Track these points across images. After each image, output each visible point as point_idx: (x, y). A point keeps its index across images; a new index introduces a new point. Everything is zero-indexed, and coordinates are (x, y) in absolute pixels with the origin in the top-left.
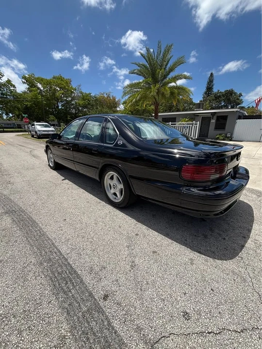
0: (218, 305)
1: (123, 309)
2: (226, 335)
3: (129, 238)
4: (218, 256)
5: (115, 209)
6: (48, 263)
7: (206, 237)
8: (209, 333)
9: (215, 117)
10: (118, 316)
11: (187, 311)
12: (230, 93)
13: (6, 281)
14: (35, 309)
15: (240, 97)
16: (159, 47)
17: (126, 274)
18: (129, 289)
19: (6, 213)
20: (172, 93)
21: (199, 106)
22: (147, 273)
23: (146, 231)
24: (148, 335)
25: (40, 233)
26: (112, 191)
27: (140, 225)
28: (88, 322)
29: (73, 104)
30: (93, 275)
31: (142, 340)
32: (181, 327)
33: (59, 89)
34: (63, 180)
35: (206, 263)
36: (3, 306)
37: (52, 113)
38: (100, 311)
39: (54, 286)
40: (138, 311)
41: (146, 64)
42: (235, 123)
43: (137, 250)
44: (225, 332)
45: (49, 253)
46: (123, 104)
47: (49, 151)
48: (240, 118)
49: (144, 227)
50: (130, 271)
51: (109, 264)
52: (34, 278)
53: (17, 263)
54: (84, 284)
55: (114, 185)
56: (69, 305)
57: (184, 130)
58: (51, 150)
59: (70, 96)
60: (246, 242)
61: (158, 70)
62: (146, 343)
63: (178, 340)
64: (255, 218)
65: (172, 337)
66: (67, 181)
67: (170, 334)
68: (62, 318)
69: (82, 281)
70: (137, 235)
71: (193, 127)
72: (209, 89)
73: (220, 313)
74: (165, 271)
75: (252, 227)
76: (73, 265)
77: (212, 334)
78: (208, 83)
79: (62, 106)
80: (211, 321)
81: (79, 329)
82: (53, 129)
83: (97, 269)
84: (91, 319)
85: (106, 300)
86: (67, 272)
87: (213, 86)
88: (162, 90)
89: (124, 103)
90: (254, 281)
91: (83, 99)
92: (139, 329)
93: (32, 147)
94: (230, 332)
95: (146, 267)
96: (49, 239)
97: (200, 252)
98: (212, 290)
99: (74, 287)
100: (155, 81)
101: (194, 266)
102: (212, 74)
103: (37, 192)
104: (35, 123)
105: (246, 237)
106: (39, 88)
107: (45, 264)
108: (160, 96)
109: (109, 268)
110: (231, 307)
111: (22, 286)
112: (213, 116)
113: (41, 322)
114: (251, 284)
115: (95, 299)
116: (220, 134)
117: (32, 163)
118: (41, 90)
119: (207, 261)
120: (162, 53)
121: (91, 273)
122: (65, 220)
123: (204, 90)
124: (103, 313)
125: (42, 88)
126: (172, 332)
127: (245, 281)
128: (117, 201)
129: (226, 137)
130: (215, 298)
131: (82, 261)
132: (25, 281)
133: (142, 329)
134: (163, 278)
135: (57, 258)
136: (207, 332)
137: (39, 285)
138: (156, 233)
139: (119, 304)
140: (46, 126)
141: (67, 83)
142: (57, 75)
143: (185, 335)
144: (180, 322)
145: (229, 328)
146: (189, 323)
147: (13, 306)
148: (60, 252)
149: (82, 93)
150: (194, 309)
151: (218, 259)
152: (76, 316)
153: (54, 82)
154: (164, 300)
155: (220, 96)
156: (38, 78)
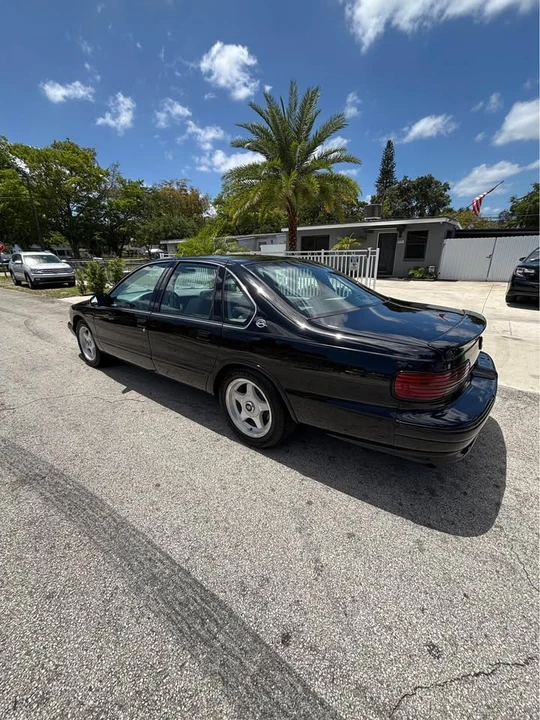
0: (480, 623)
1: (324, 658)
2: (504, 674)
3: (296, 511)
4: (462, 529)
5: (252, 452)
6: (152, 585)
7: (433, 493)
8: (477, 675)
9: (404, 234)
10: (318, 672)
11: (435, 642)
12: (426, 183)
13: (78, 637)
14: (158, 685)
15: (445, 191)
16: (293, 93)
17: (311, 587)
18: (323, 616)
19: (23, 482)
20: (323, 190)
21: (372, 210)
22: (347, 579)
23: (324, 493)
24: (379, 698)
25: (115, 521)
26: (244, 415)
27: (309, 482)
28: (268, 694)
29: (104, 207)
30: (249, 599)
31: (370, 708)
32: (430, 673)
33: (68, 172)
34: (124, 392)
35: (445, 545)
36: (91, 689)
37: (56, 228)
38: (283, 667)
39: (181, 631)
40: (350, 656)
41: (266, 126)
42: (442, 246)
43: (318, 534)
44: (501, 668)
45: (147, 564)
46: (215, 204)
47: (83, 329)
48: (449, 235)
49: (319, 485)
50: (316, 579)
51: (274, 571)
52: (133, 621)
53: (87, 593)
54: (237, 619)
55: (249, 404)
56: (221, 665)
57: (351, 264)
58: (88, 327)
59: (96, 189)
60: (501, 495)
61: (294, 143)
62: (379, 713)
63: (431, 696)
64: (507, 445)
65: (419, 693)
66: (133, 394)
67: (415, 689)
68: (216, 694)
69: (231, 614)
70: (310, 503)
71: (368, 259)
72: (387, 173)
73: (486, 636)
74: (379, 570)
75: (505, 463)
76: (205, 584)
77: (481, 676)
78: (384, 161)
79: (79, 210)
80: (476, 653)
81: (254, 710)
82: (68, 266)
83: (253, 584)
84: (270, 686)
85: (288, 645)
86: (198, 598)
87: (393, 167)
88: (304, 182)
89: (218, 202)
90: (527, 568)
91: (127, 195)
92: (360, 690)
93: (26, 311)
94: (508, 668)
95: (342, 567)
96: (138, 533)
97: (429, 526)
98: (465, 595)
99: (221, 628)
100: (288, 163)
101: (426, 553)
102: (390, 144)
103: (77, 427)
104: (23, 254)
105: (500, 486)
106: (18, 170)
107: (147, 588)
108: (300, 195)
109: (276, 580)
110: (502, 622)
111: (116, 643)
112: (401, 232)
113: (179, 708)
114: (524, 575)
115: (268, 647)
116: (416, 268)
117: (40, 353)
118: (25, 175)
119: (446, 542)
120: (298, 105)
121: (244, 595)
122: (158, 485)
123: (377, 175)
124: (290, 670)
125: (27, 171)
126: (417, 684)
127: (513, 570)
128: (256, 436)
129: (427, 273)
130: (473, 611)
131: (219, 571)
132: (117, 631)
133: (366, 688)
134: (378, 586)
135: (167, 571)
136: (473, 674)
137: (148, 635)
138: (345, 496)
139: (313, 648)
140: (49, 260)
141: (86, 158)
142: (61, 140)
143: (440, 685)
144: (425, 664)
145: (506, 660)
146: (442, 663)
147: (112, 687)
148: (169, 558)
149: (122, 182)
150: (443, 636)
151: (463, 536)
152: (241, 684)
153: (55, 157)
154: (390, 629)
155: (408, 189)
156: (16, 147)
